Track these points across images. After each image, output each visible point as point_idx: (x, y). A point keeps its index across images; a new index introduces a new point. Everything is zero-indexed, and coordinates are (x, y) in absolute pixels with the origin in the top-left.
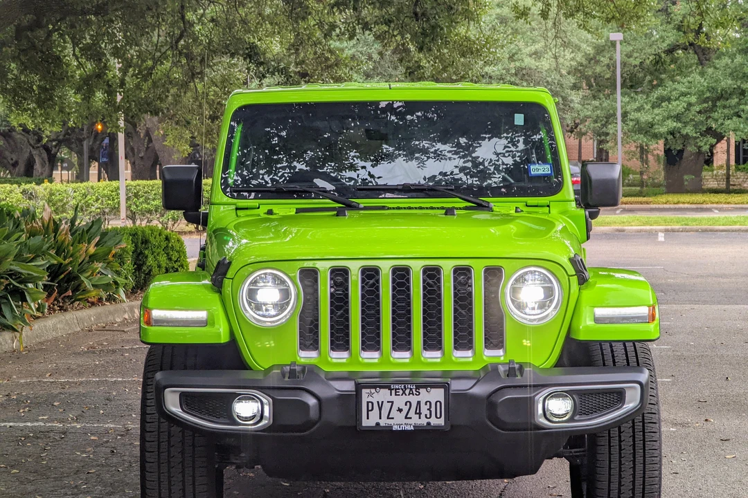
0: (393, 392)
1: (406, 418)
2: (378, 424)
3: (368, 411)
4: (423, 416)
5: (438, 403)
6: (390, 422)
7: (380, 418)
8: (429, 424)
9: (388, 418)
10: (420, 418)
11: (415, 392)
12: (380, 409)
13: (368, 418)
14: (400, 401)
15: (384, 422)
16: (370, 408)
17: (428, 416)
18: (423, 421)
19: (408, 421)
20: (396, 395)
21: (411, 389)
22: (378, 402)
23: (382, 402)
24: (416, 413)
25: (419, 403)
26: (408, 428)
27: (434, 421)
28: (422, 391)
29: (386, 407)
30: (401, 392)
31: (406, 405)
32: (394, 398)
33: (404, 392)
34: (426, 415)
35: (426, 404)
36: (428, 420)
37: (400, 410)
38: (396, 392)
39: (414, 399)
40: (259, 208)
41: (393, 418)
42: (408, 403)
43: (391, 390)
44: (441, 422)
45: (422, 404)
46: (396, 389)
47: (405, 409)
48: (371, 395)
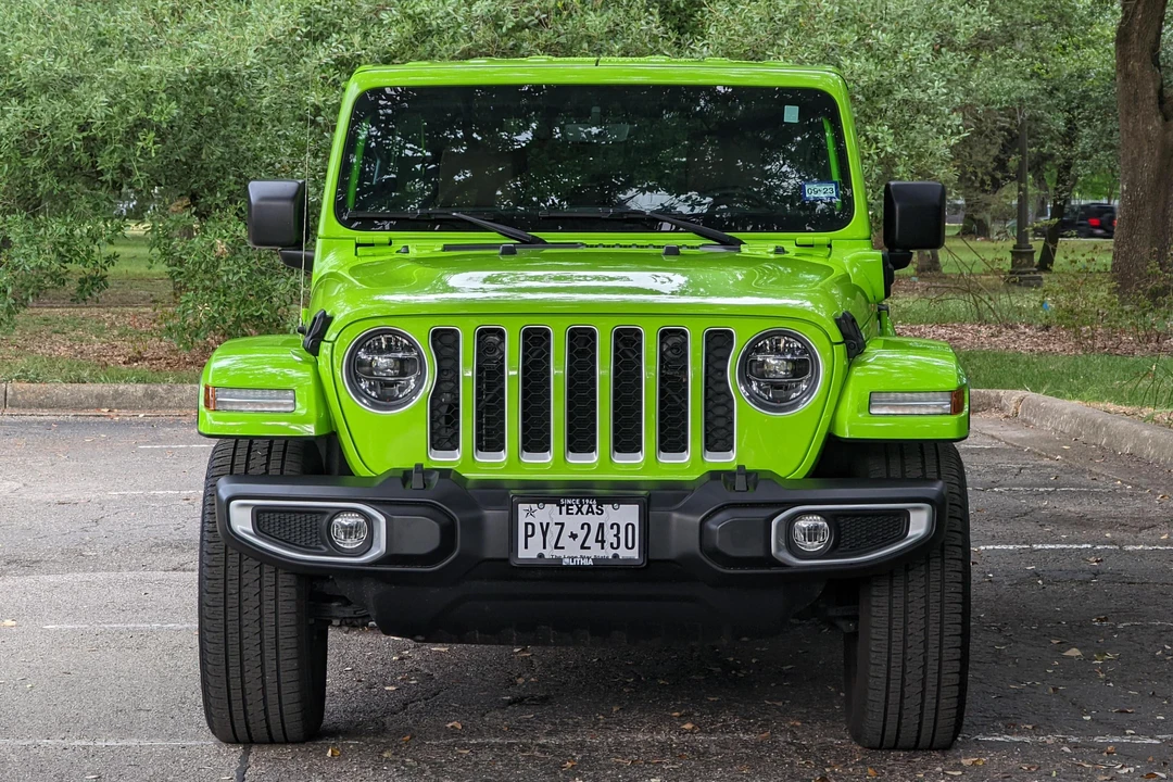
0: (564, 509)
1: (583, 547)
2: (541, 556)
3: (527, 536)
4: (607, 545)
5: (630, 527)
6: (558, 553)
7: (544, 547)
8: (616, 556)
9: (556, 547)
10: (603, 548)
11: (595, 510)
12: (544, 534)
13: (526, 547)
14: (573, 522)
15: (550, 553)
16: (530, 533)
17: (615, 546)
18: (609, 553)
19: (585, 553)
20: (568, 513)
21: (590, 506)
22: (541, 524)
23: (548, 524)
24: (597, 541)
25: (601, 526)
26: (585, 562)
27: (623, 553)
28: (607, 508)
29: (554, 531)
30: (575, 509)
31: (582, 528)
32: (564, 518)
33: (580, 510)
34: (612, 544)
35: (612, 528)
36: (615, 551)
37: (574, 536)
38: (568, 509)
39: (594, 520)
40: (390, 244)
41: (563, 548)
42: (586, 526)
43: (561, 506)
44: (634, 554)
45: (607, 528)
46: (568, 505)
47: (582, 534)
48: (530, 512)
